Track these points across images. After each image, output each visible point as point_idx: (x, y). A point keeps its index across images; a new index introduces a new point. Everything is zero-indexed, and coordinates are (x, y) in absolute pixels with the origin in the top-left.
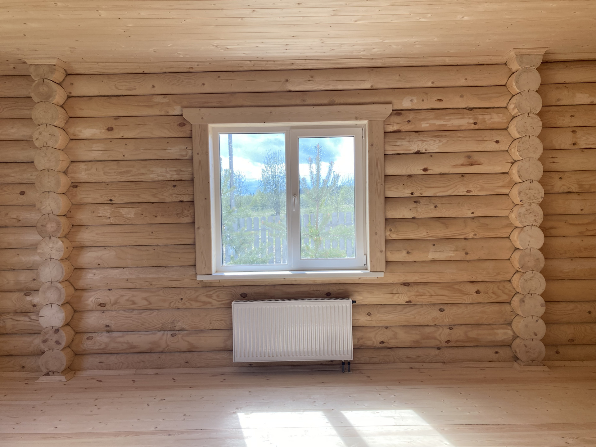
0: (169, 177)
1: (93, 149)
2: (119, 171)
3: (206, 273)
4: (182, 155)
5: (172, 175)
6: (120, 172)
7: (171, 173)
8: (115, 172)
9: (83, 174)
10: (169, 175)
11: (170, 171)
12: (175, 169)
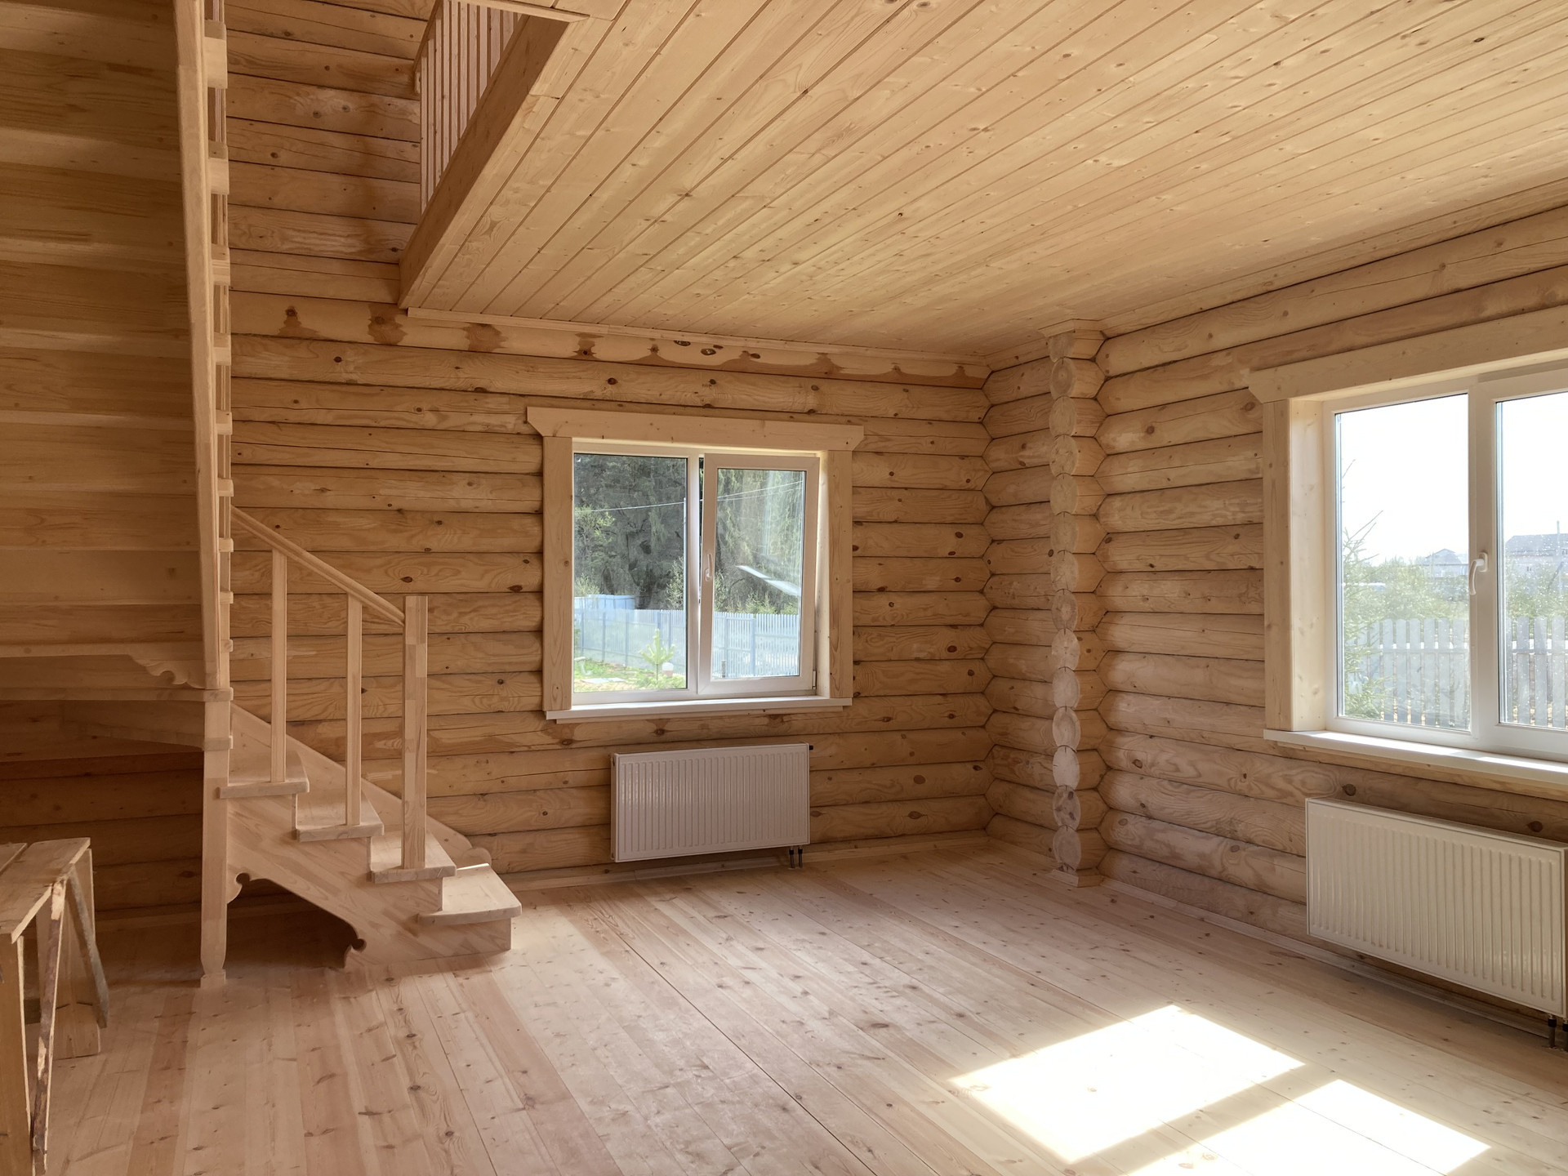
0: (1230, 518)
1: (1130, 470)
2: (1161, 509)
3: (1282, 727)
4: (1250, 471)
5: (1234, 513)
6: (1162, 512)
7: (1232, 509)
8: (1155, 512)
9: (1117, 517)
10: (1228, 513)
11: (1231, 504)
12: (1236, 501)
